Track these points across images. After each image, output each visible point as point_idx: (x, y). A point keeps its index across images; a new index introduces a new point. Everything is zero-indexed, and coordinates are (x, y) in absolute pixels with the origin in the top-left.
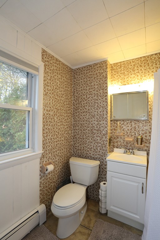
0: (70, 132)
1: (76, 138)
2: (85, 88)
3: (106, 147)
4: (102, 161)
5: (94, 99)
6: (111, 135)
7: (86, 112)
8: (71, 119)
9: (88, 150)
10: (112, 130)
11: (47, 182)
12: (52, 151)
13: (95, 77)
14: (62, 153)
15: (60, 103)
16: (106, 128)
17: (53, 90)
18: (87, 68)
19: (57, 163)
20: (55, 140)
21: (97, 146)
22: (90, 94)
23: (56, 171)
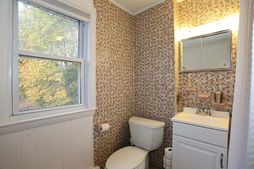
0: (131, 88)
1: (138, 95)
2: (147, 35)
3: (173, 105)
4: (168, 122)
5: (158, 48)
6: (180, 91)
7: (149, 63)
8: (132, 73)
9: (152, 108)
10: (181, 85)
11: (103, 143)
12: (108, 108)
13: (158, 21)
14: (120, 111)
15: (118, 55)
16: (173, 81)
17: (108, 39)
18: (149, 11)
19: (115, 122)
20: (111, 97)
21: (161, 104)
22: (152, 42)
23: (114, 131)
